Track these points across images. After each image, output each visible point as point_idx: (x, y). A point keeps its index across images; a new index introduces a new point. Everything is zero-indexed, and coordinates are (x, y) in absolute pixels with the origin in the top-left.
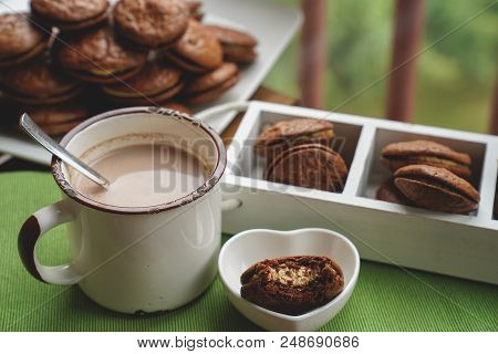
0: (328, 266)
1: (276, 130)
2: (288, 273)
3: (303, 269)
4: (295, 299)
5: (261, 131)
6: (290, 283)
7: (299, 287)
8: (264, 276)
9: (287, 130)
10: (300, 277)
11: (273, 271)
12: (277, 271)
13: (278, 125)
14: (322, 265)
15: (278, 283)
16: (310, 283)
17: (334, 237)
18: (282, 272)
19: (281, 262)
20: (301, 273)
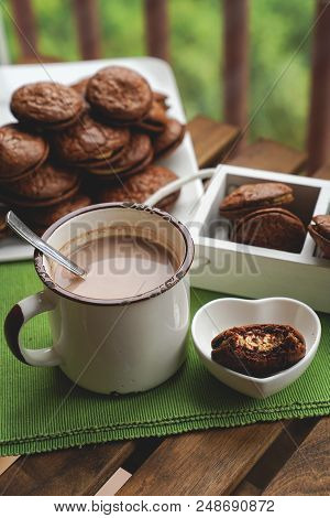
0: (291, 335)
1: (240, 195)
2: (254, 340)
3: (268, 336)
4: (260, 363)
5: (227, 193)
6: (256, 348)
7: (264, 352)
8: (233, 342)
9: (250, 196)
10: (265, 344)
11: (241, 337)
12: (245, 338)
13: (242, 189)
14: (286, 334)
15: (245, 348)
16: (274, 350)
17: (299, 305)
18: (249, 339)
19: (248, 329)
20: (266, 340)
